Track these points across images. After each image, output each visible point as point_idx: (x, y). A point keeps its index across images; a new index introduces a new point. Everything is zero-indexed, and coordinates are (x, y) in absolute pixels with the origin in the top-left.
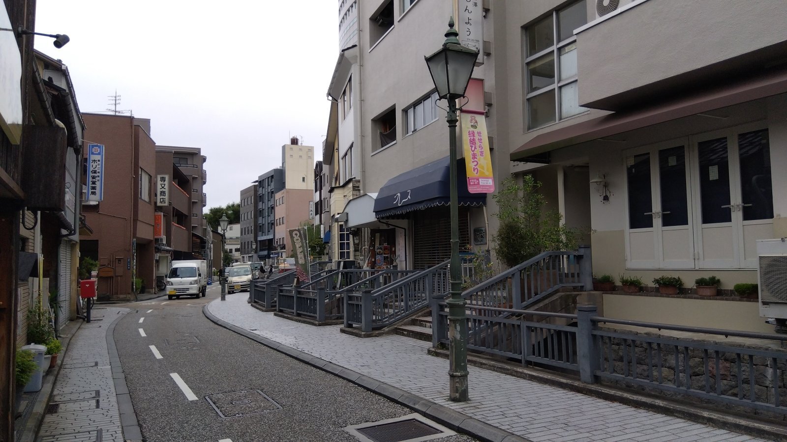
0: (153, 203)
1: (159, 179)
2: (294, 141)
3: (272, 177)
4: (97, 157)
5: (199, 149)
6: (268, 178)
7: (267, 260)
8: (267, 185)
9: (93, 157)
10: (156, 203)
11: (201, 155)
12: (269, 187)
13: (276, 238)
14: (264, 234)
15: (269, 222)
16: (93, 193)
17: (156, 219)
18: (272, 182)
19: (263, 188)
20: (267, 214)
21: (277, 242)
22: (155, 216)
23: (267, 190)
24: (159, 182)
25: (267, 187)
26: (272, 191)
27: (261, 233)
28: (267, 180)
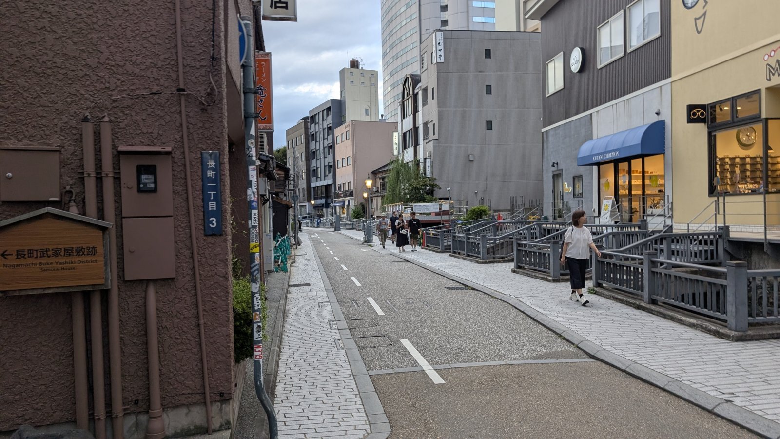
2: (354, 64)
3: (329, 109)
6: (323, 111)
7: (324, 209)
8: (321, 120)
12: (325, 122)
13: (338, 183)
14: (319, 179)
15: (326, 164)
18: (327, 115)
19: (316, 124)
20: (322, 155)
21: (340, 188)
23: (321, 126)
25: (321, 122)
26: (329, 126)
27: (315, 178)
28: (321, 114)
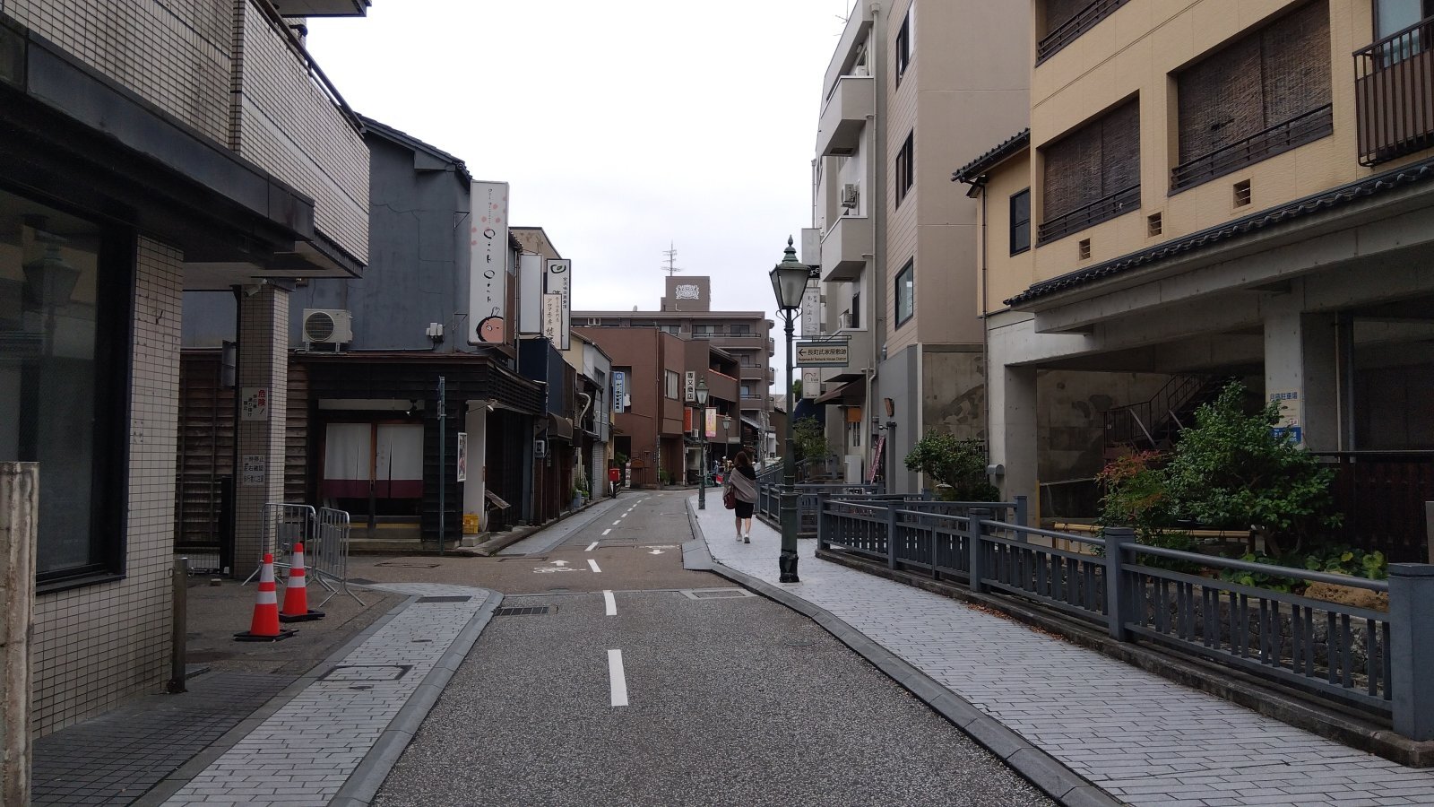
0: (681, 399)
1: (687, 376)
4: (620, 382)
5: (763, 313)
9: (617, 382)
10: (684, 398)
11: (766, 318)
16: (618, 407)
17: (686, 414)
22: (684, 410)
24: (687, 379)
